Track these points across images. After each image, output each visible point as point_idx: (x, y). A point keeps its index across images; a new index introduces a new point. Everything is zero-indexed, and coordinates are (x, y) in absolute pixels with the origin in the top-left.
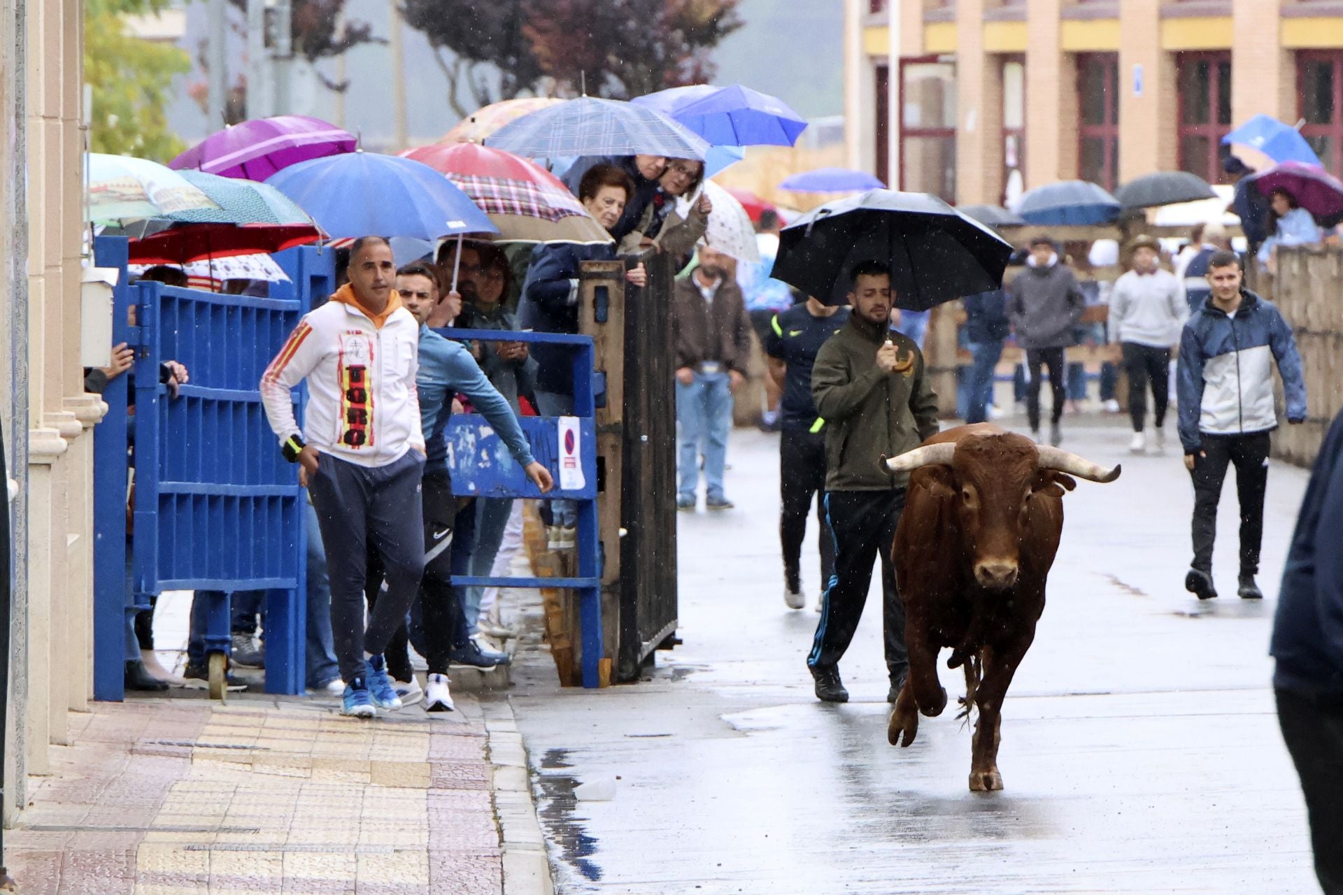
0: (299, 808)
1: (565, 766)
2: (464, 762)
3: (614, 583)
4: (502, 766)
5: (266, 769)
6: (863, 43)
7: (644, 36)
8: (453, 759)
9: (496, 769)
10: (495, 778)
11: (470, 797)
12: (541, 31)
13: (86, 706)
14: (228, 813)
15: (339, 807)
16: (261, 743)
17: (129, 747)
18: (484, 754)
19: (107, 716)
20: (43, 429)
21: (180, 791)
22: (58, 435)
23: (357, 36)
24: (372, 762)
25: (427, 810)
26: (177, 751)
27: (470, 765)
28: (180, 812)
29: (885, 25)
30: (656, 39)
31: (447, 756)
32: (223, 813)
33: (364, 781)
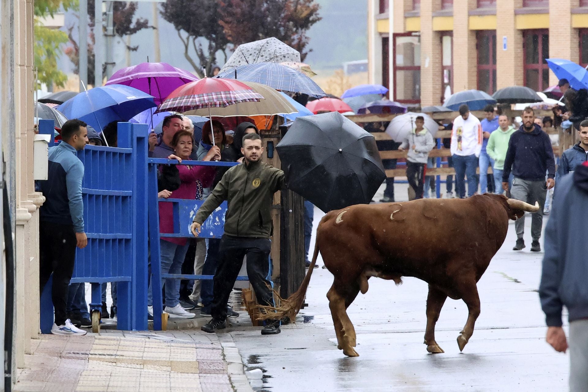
0: (141, 383)
1: (258, 363)
2: (214, 361)
3: (278, 278)
4: (231, 363)
5: (123, 365)
6: (376, 27)
7: (276, 24)
8: (208, 360)
9: (229, 364)
10: (228, 368)
11: (219, 377)
12: (227, 22)
13: (37, 336)
14: (109, 385)
15: (160, 382)
16: (119, 353)
17: (59, 355)
18: (222, 357)
19: (47, 341)
20: (21, 209)
21: (85, 375)
22: (28, 211)
23: (142, 25)
24: (171, 361)
25: (200, 383)
26: (81, 357)
27: (217, 363)
28: (87, 385)
29: (387, 19)
30: (281, 26)
31: (206, 358)
32: (107, 385)
33: (168, 370)
